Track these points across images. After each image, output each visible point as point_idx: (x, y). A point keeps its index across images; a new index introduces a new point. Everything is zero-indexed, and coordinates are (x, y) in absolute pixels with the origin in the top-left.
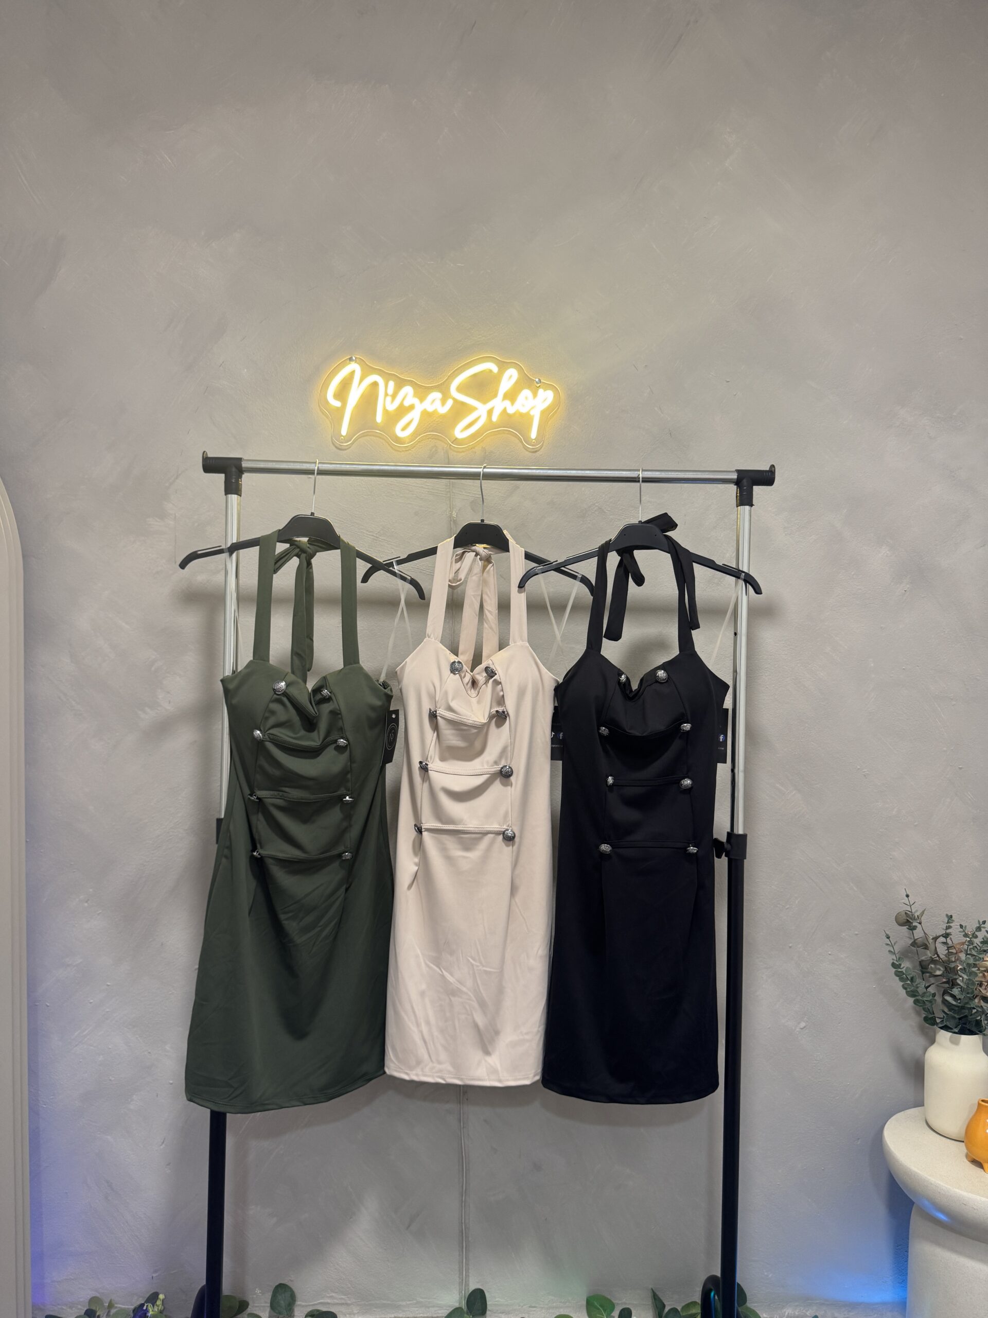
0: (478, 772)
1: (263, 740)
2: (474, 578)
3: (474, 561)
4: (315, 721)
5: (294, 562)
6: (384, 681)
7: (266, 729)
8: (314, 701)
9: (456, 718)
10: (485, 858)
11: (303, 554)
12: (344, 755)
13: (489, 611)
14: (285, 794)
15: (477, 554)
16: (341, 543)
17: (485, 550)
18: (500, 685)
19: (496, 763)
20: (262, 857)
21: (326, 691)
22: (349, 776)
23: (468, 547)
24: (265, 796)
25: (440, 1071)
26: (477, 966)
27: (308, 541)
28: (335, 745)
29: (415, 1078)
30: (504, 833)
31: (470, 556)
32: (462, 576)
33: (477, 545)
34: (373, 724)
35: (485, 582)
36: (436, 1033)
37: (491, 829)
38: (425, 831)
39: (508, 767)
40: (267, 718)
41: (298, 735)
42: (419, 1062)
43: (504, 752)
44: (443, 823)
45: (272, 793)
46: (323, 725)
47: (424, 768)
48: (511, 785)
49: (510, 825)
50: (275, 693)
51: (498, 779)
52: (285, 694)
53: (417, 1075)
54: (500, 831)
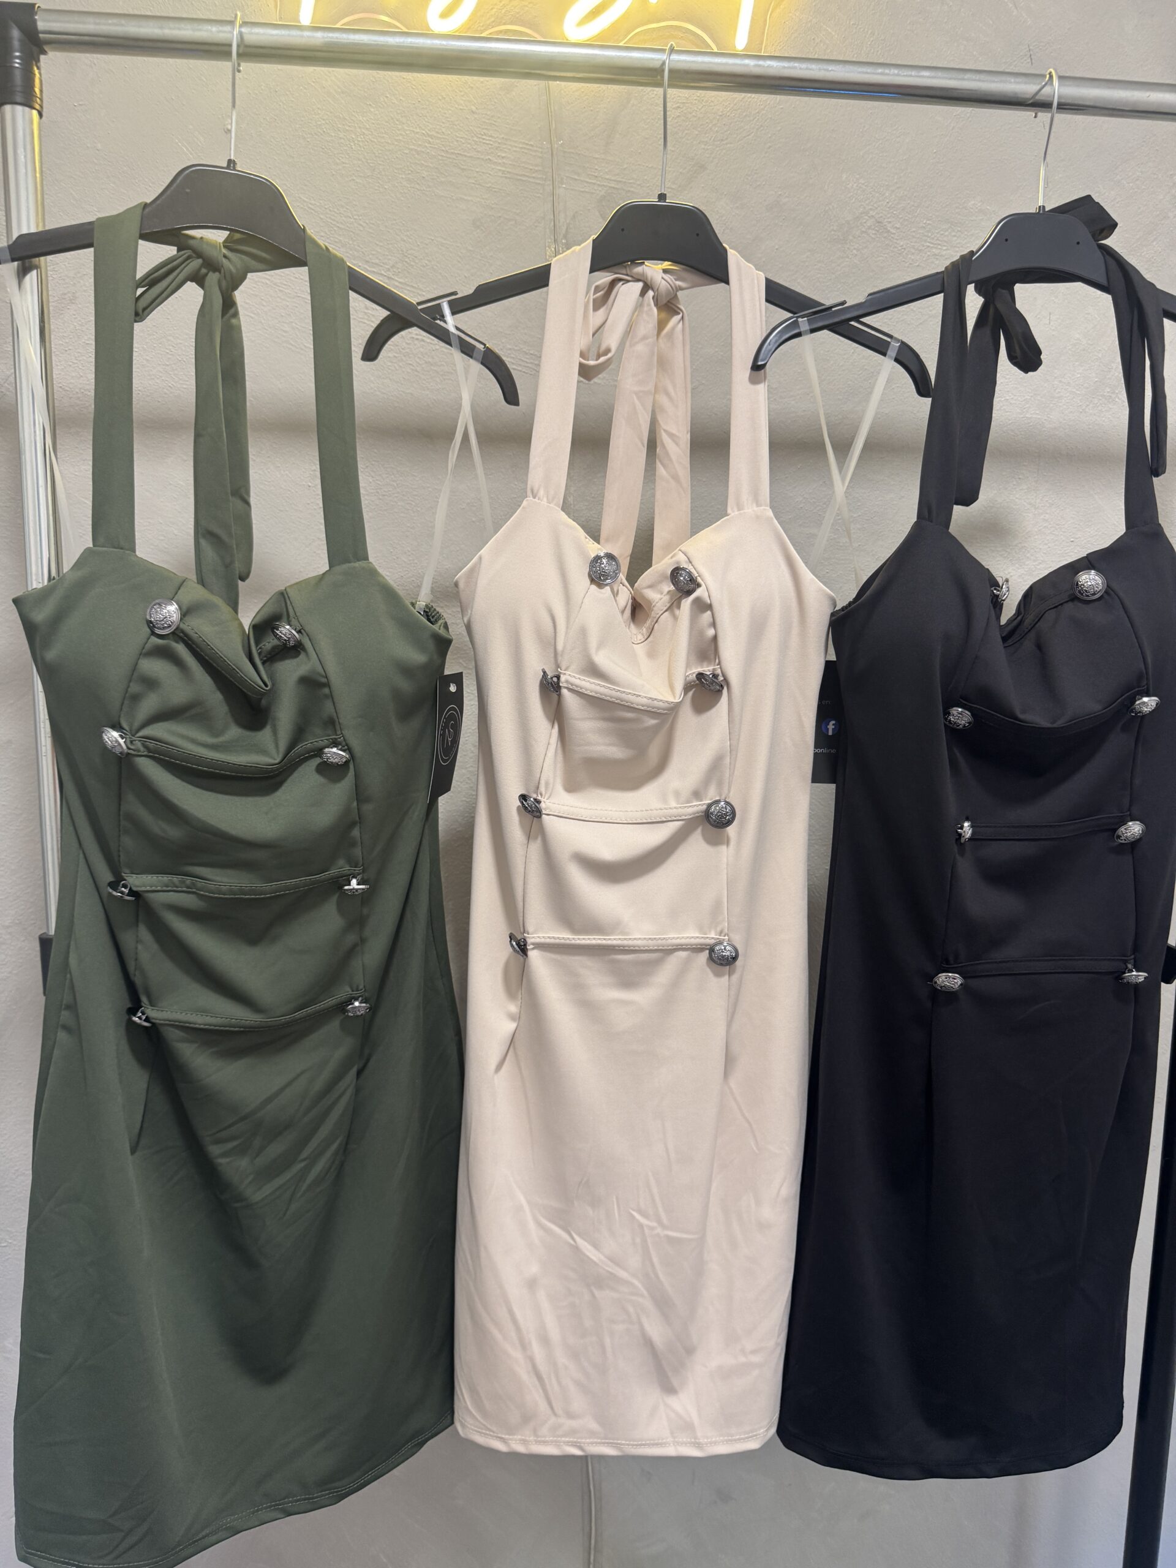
0: (656, 815)
1: (128, 754)
2: (640, 348)
3: (639, 306)
4: (264, 702)
5: (190, 296)
6: (427, 606)
7: (136, 725)
8: (260, 654)
9: (606, 691)
10: (668, 1001)
11: (211, 274)
12: (339, 785)
13: (671, 435)
14: (200, 883)
15: (647, 287)
16: (309, 248)
17: (667, 277)
18: (709, 613)
19: (697, 795)
20: (153, 1024)
21: (288, 627)
22: (356, 833)
23: (625, 267)
24: (148, 888)
25: (573, 1432)
26: (652, 1228)
27: (226, 241)
28: (318, 761)
29: (521, 1449)
30: (712, 950)
31: (628, 293)
32: (612, 340)
33: (647, 263)
34: (407, 709)
35: (663, 363)
36: (562, 1359)
37: (683, 941)
38: (533, 949)
39: (722, 803)
40: (136, 698)
41: (221, 739)
42: (527, 1418)
43: (715, 768)
44: (574, 930)
45: (165, 878)
46: (285, 713)
47: (531, 808)
48: (728, 844)
49: (726, 931)
50: (153, 633)
51: (699, 830)
52: (179, 635)
53: (524, 1442)
54: (701, 945)
